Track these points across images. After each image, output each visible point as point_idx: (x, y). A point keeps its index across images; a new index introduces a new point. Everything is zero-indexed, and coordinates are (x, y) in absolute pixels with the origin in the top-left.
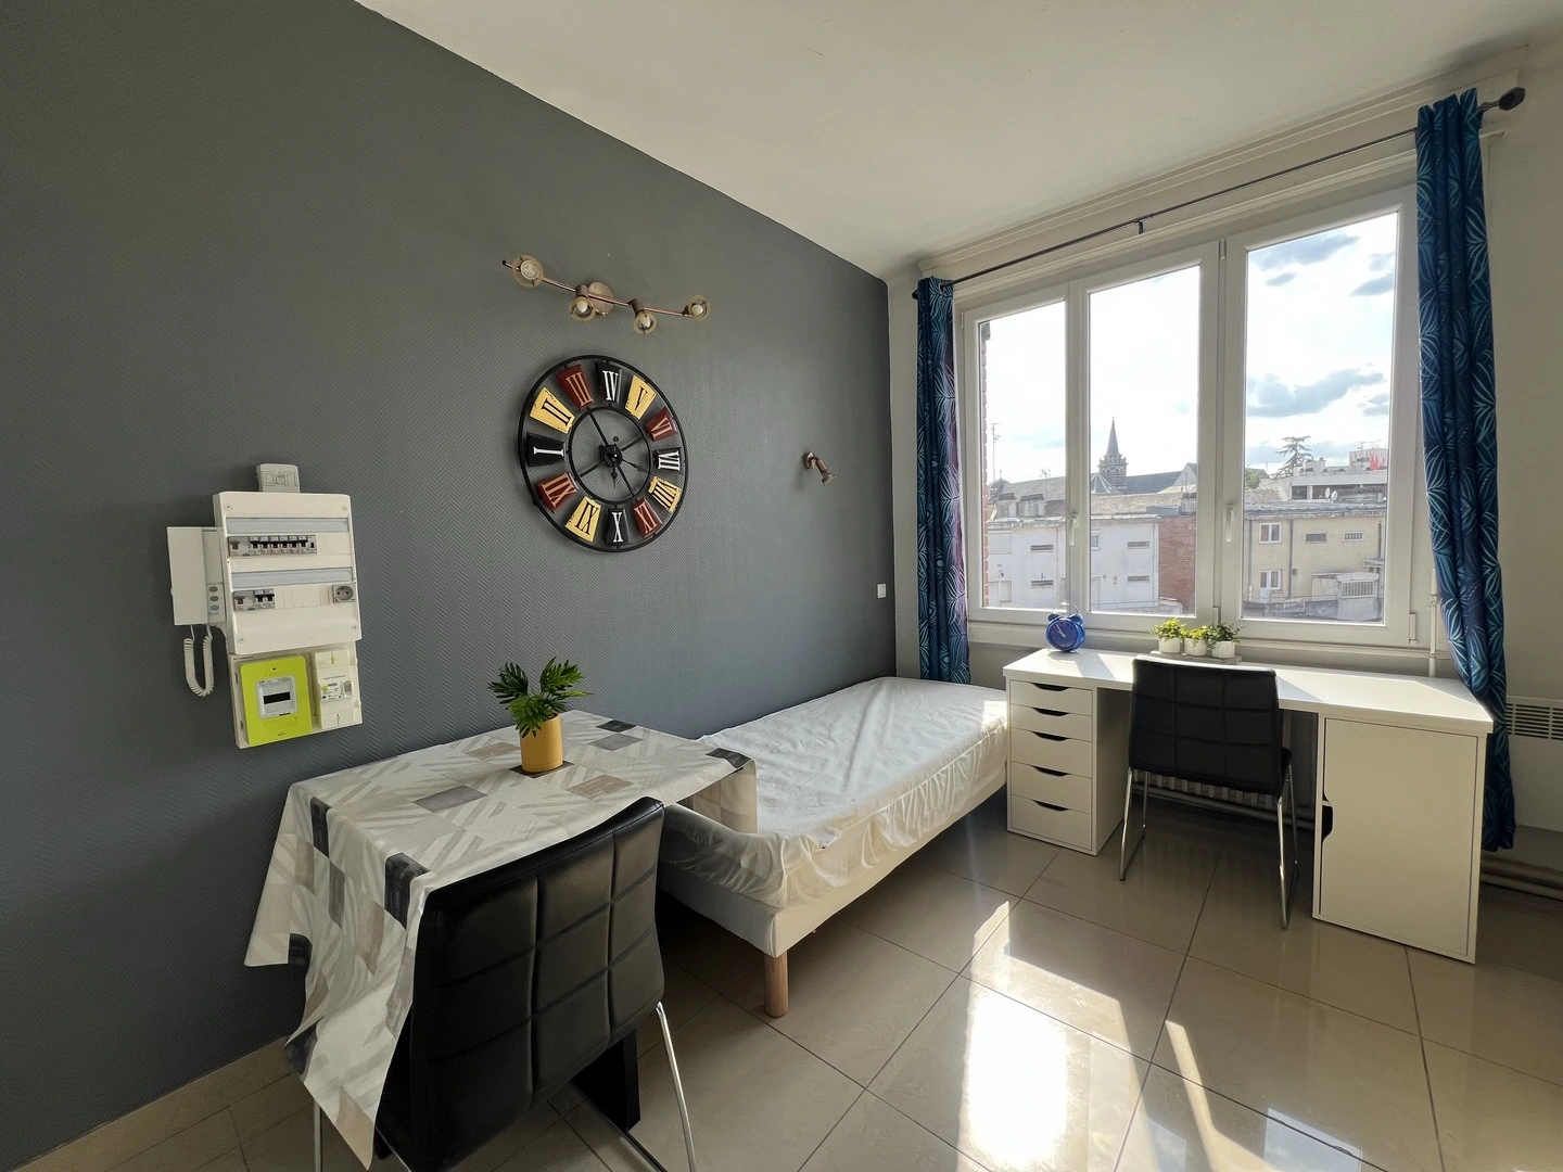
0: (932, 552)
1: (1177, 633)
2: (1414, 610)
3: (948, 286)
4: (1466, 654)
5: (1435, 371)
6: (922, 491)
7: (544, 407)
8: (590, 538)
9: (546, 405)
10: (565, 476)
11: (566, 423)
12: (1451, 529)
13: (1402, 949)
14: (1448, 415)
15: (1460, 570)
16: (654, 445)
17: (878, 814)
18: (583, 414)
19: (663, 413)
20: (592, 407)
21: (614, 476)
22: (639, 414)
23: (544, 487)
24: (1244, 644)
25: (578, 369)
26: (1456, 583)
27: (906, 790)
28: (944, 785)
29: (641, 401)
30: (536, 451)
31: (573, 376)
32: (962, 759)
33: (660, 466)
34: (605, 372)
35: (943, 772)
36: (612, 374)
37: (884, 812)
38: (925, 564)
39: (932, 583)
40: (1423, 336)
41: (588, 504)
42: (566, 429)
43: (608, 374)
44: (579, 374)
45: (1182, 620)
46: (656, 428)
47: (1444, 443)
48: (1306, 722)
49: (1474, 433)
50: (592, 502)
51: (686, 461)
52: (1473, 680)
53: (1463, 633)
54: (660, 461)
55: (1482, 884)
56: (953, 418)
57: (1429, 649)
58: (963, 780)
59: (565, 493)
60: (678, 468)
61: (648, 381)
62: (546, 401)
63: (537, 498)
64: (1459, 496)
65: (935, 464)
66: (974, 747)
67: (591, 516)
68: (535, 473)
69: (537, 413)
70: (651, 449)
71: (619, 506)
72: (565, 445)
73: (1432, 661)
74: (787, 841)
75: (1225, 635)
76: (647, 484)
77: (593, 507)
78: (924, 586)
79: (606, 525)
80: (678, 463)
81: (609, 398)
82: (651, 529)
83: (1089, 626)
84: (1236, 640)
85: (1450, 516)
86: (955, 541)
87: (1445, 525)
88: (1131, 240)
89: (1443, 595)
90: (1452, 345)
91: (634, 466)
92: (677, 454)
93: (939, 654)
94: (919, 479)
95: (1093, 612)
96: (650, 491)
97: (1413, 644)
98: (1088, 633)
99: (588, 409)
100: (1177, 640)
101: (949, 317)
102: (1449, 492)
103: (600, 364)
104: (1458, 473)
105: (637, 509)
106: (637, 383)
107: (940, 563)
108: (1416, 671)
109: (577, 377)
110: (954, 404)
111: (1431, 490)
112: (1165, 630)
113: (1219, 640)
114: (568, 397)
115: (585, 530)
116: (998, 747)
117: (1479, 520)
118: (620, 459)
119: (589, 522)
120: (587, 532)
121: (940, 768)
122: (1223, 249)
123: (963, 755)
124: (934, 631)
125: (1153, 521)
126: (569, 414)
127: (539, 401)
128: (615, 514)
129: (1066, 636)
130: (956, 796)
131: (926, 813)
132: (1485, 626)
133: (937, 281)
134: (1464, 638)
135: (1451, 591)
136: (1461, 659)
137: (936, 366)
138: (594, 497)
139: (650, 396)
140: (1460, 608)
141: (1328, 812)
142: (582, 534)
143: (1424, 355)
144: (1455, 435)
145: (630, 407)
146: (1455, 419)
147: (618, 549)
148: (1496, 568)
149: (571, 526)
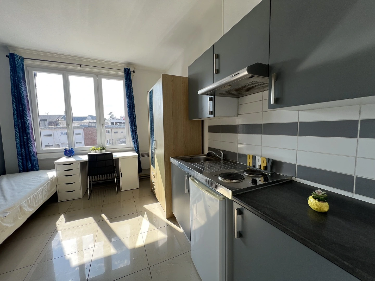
0: (21, 135)
1: (95, 149)
2: (129, 142)
3: (22, 59)
6: (16, 116)
13: (131, 190)
14: (131, 113)
15: (134, 135)
17: (22, 204)
24: (107, 150)
27: (29, 197)
28: (40, 193)
32: (45, 186)
35: (40, 190)
37: (24, 203)
38: (19, 138)
39: (22, 144)
45: (96, 147)
48: (117, 160)
49: (134, 116)
52: (136, 150)
55: (139, 179)
56: (27, 96)
57: (131, 147)
58: (46, 191)
65: (21, 109)
66: (48, 183)
73: (132, 149)
78: (19, 145)
83: (75, 150)
84: (105, 149)
86: (31, 131)
87: (132, 129)
90: (130, 104)
93: (27, 164)
94: (14, 113)
95: (75, 147)
98: (75, 152)
100: (95, 151)
101: (23, 67)
102: (132, 124)
104: (132, 122)
107: (25, 138)
108: (130, 151)
110: (27, 93)
111: (130, 124)
112: (92, 149)
113: (103, 149)
116: (54, 181)
117: (135, 128)
121: (39, 189)
122: (97, 77)
123: (45, 185)
124: (24, 158)
125: (82, 128)
129: (69, 153)
130: (44, 195)
131: (36, 201)
132: (137, 143)
133: (17, 56)
134: (135, 145)
135: (133, 138)
136: (135, 148)
137: (19, 81)
140: (134, 141)
141: (121, 174)
148: (137, 135)
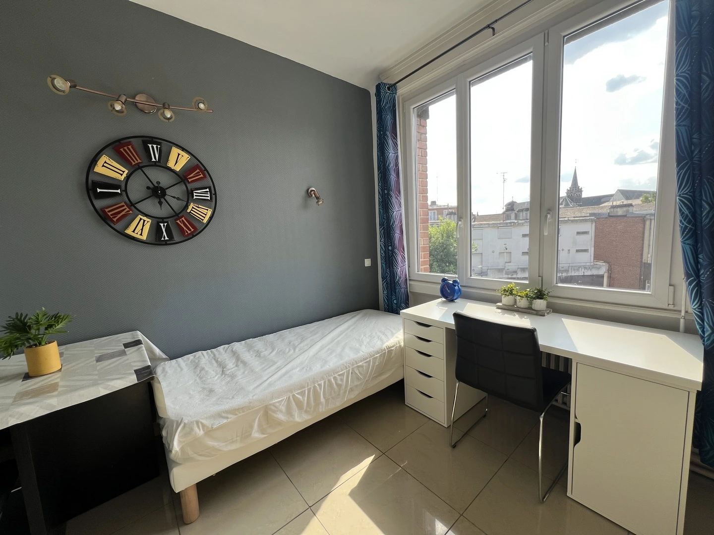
0: (386, 242)
2: (673, 282)
3: (393, 86)
4: (703, 320)
5: (685, 103)
6: (381, 207)
7: (103, 166)
8: (144, 237)
9: (105, 165)
10: (123, 204)
11: (122, 175)
12: (695, 225)
14: (695, 136)
15: (701, 256)
16: (190, 186)
17: (272, 404)
18: (134, 169)
19: (197, 167)
20: (141, 165)
21: (160, 203)
22: (178, 168)
23: (107, 210)
25: (129, 143)
26: (697, 266)
27: (302, 388)
28: (339, 383)
29: (178, 160)
30: (99, 190)
31: (126, 148)
32: (359, 366)
33: (195, 197)
34: (150, 146)
35: (339, 375)
36: (155, 146)
38: (383, 248)
39: (387, 259)
40: (677, 75)
41: (141, 219)
42: (122, 178)
43: (153, 147)
44: (130, 147)
46: (192, 175)
47: (692, 159)
50: (145, 218)
51: (215, 194)
52: (706, 339)
53: (701, 304)
54: (195, 194)
56: (397, 165)
57: (680, 311)
58: (358, 379)
59: (123, 213)
60: (209, 198)
61: (183, 149)
62: (105, 162)
63: (104, 217)
64: (701, 199)
65: (386, 192)
66: (371, 359)
67: (143, 226)
68: (100, 203)
69: (99, 169)
70: (189, 188)
71: (165, 220)
72: (123, 187)
73: (682, 321)
74: (185, 424)
75: (540, 295)
76: (187, 206)
77: (144, 221)
78: (383, 261)
79: (156, 231)
80: (209, 195)
81: (154, 160)
82: (189, 232)
84: (548, 298)
85: (694, 215)
86: (397, 235)
87: (689, 222)
88: (488, 42)
89: (688, 275)
91: (174, 197)
92: (208, 190)
93: (391, 298)
95: (472, 277)
96: (188, 211)
97: (671, 307)
99: (139, 166)
100: (511, 297)
101: (394, 106)
102: (694, 197)
103: (147, 140)
104: (701, 180)
105: (178, 221)
106: (175, 151)
107: (390, 248)
109: (128, 148)
110: (397, 157)
111: (680, 196)
112: (505, 290)
113: (534, 298)
114: (123, 159)
115: (140, 233)
118: (164, 194)
119: (142, 229)
120: (141, 235)
121: (338, 372)
122: (546, 38)
123: (361, 364)
124: (389, 286)
125: (592, 221)
126: (123, 169)
127: (101, 162)
128: (162, 225)
129: (450, 292)
130: (351, 390)
133: (385, 85)
134: (701, 307)
136: (698, 323)
137: (385, 134)
138: (146, 215)
139: (185, 158)
140: (699, 285)
142: (138, 236)
143: (677, 90)
144: (700, 151)
145: (171, 164)
146: (700, 139)
147: (166, 243)
149: (129, 231)
